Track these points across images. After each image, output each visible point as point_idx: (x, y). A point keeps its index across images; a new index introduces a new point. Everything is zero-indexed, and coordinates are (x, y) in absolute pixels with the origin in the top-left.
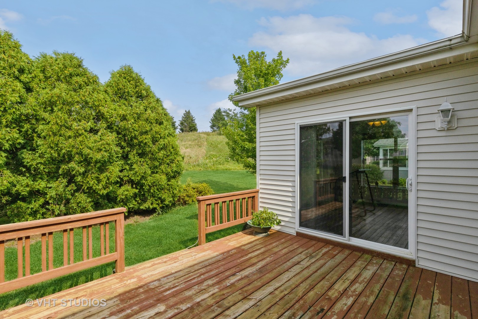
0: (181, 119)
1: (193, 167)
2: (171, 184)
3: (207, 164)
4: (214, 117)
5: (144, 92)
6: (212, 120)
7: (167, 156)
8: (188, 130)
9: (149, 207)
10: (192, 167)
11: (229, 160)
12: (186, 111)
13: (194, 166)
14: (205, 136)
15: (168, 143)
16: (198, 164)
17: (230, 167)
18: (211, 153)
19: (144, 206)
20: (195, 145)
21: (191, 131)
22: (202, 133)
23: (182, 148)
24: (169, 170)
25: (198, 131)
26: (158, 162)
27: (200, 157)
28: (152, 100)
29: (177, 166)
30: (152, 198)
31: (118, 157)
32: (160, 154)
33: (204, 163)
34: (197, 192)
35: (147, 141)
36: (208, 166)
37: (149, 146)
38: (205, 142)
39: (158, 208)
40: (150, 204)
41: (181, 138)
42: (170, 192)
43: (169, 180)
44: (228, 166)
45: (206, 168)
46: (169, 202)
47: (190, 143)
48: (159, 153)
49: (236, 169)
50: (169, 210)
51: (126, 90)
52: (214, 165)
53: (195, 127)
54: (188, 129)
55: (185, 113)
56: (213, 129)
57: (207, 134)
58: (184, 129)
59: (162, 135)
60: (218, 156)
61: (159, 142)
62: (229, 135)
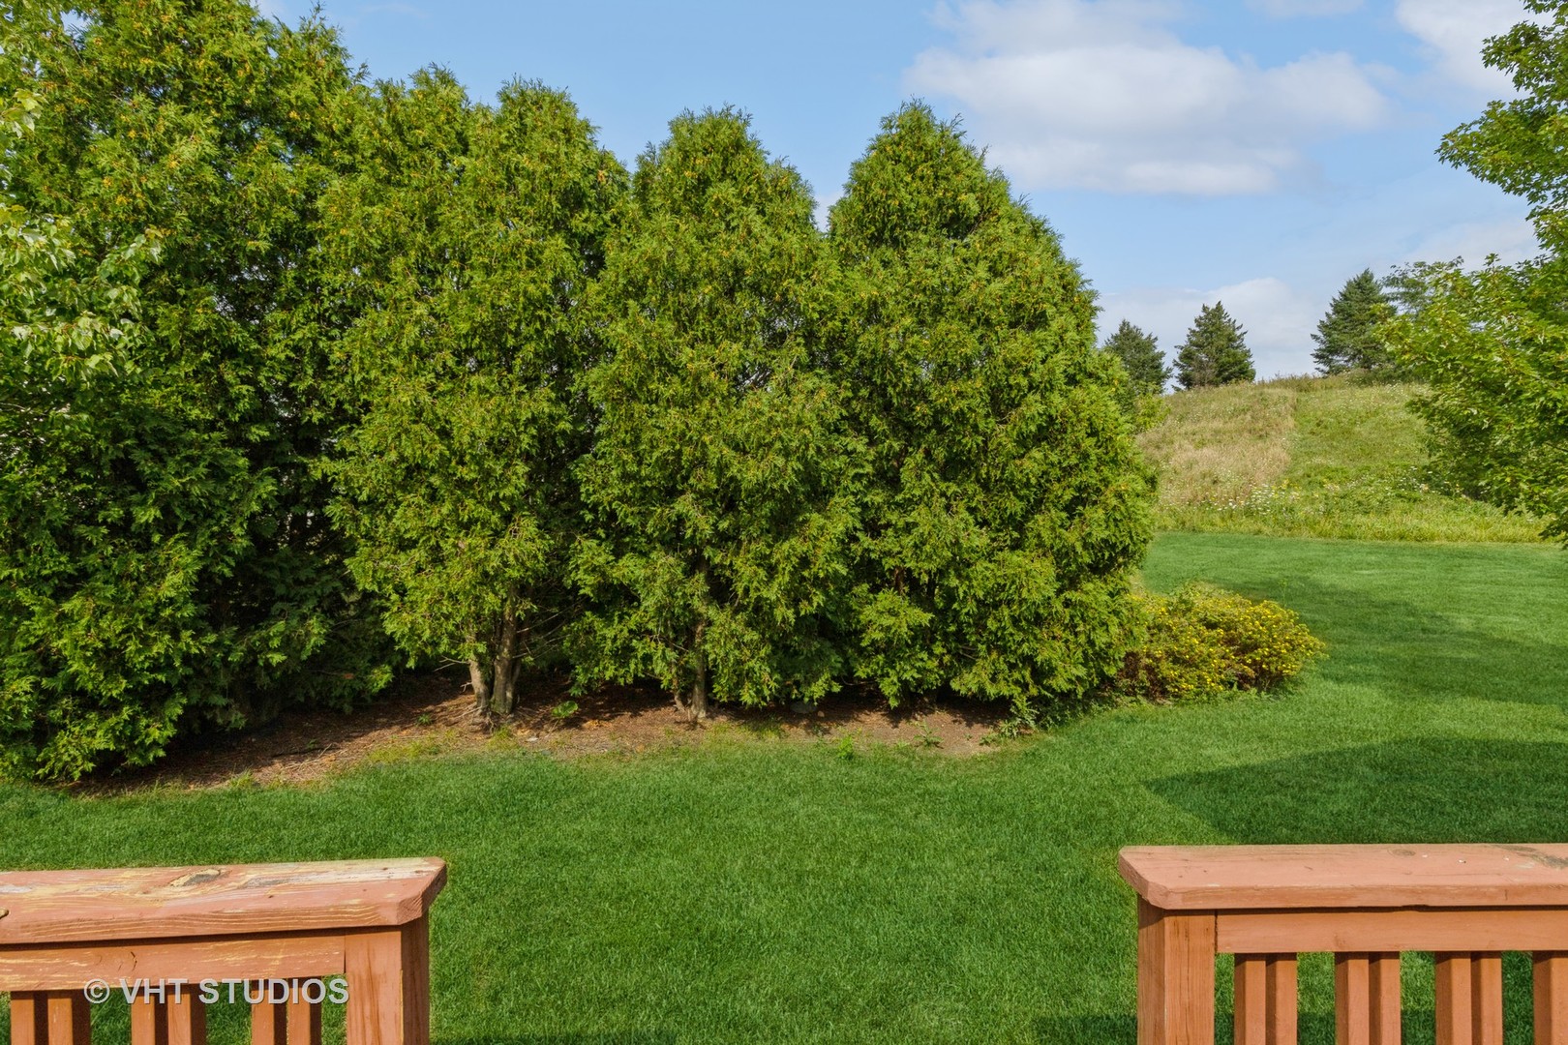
0: (1183, 342)
1: (1223, 519)
2: (1081, 603)
3: (1291, 510)
4: (1336, 312)
5: (970, 202)
6: (1323, 326)
7: (1064, 470)
8: (1211, 378)
9: (982, 690)
10: (1217, 519)
11: (1418, 494)
12: (1205, 309)
13: (1227, 515)
14: (1289, 393)
15: (1071, 413)
16: (1249, 507)
17: (1425, 525)
18: (1318, 460)
19: (966, 683)
20: (1240, 432)
21: (1226, 380)
22: (1274, 384)
23: (1180, 446)
24: (1072, 537)
25: (1257, 379)
26: (1021, 498)
27: (1260, 476)
28: (1005, 228)
29: (1112, 520)
30: (994, 655)
31: (858, 477)
32: (1027, 464)
33: (1278, 503)
34: (1230, 642)
35: (963, 404)
36: (1301, 515)
37: (975, 427)
38: (1285, 418)
39: (1021, 702)
40: (985, 678)
41: (1180, 410)
42: (1076, 635)
43: (1069, 580)
44: (1411, 522)
45: (1288, 524)
46: (1070, 681)
47: (1218, 424)
48: (1023, 456)
49: (1462, 536)
50: (1074, 715)
51: (894, 203)
52: (1328, 513)
53: (1241, 362)
54: (1210, 373)
55: (1203, 315)
56: (1328, 362)
57: (1302, 385)
58: (1197, 376)
59: (1036, 376)
60: (1353, 472)
61: (1023, 408)
62: (1443, 353)
